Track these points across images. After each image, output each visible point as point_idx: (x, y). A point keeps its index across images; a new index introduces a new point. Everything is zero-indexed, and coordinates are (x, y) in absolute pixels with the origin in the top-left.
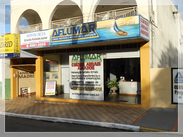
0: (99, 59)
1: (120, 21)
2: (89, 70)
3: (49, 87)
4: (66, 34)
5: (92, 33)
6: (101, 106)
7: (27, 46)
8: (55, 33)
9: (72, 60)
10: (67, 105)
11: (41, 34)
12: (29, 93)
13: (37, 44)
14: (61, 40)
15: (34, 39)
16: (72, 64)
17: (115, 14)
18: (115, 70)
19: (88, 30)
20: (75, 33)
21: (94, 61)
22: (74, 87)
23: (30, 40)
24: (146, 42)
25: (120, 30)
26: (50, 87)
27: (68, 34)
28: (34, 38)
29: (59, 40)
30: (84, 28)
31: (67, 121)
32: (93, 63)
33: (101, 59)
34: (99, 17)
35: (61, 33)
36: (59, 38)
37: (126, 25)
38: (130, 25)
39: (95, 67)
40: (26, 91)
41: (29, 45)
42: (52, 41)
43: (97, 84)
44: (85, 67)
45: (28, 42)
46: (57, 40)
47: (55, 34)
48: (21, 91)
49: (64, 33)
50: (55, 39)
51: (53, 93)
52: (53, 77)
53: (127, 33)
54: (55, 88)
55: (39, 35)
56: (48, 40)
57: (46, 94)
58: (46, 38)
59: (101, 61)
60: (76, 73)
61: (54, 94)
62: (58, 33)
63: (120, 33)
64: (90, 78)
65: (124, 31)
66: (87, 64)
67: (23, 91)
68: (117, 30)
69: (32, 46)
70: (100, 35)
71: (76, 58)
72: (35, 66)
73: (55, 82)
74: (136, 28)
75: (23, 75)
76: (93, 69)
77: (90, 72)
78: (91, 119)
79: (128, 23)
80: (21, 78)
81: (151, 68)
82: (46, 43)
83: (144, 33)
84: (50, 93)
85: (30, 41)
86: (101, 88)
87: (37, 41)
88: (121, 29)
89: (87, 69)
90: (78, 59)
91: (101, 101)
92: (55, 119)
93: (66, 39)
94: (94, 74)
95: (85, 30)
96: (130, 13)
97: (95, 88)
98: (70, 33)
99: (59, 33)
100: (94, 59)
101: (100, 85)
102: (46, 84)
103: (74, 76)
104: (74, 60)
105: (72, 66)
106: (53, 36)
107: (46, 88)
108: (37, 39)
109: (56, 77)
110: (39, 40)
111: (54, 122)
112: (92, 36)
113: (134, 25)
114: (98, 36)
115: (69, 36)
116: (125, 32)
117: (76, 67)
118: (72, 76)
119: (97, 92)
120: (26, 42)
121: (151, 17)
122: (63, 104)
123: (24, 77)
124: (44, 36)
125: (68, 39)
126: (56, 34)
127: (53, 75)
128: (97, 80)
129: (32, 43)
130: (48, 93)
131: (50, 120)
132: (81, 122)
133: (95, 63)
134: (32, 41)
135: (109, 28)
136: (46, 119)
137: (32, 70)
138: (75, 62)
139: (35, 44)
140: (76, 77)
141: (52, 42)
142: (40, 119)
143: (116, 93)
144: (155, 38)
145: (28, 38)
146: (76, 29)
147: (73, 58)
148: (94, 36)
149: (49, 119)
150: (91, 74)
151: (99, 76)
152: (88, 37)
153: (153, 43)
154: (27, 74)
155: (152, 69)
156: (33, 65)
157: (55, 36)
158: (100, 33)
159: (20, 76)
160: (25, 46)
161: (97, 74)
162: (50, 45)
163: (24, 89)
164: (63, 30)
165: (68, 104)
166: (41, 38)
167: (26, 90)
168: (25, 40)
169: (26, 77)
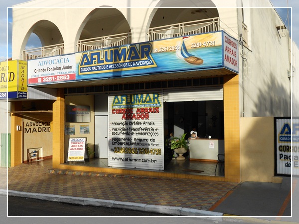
0: (157, 102)
1: (190, 41)
2: (140, 121)
3: (75, 148)
6: (160, 179)
7: (40, 80)
8: (85, 58)
9: (113, 103)
10: (104, 177)
11: (62, 61)
12: (41, 158)
13: (56, 76)
15: (50, 69)
16: (113, 110)
17: (184, 29)
18: (182, 120)
19: (140, 56)
21: (148, 106)
22: (115, 148)
23: (44, 70)
24: (233, 74)
25: (191, 56)
26: (77, 148)
28: (51, 66)
31: (104, 204)
32: (147, 109)
33: (159, 103)
34: (157, 33)
37: (200, 47)
38: (207, 47)
39: (151, 115)
40: (36, 154)
41: (42, 78)
42: (81, 72)
43: (154, 143)
44: (134, 116)
45: (40, 74)
47: (84, 62)
49: (101, 59)
51: (80, 158)
52: (80, 132)
53: (202, 60)
54: (84, 149)
55: (59, 62)
56: (74, 70)
57: (69, 160)
58: (71, 67)
59: (160, 105)
60: (118, 124)
62: (89, 59)
63: (192, 60)
64: (141, 134)
65: (198, 57)
66: (138, 110)
68: (187, 56)
69: (47, 80)
70: (159, 62)
71: (118, 100)
72: (52, 113)
73: (84, 140)
75: (32, 128)
76: (148, 118)
77: (142, 123)
78: (143, 201)
79: (204, 43)
80: (28, 132)
82: (70, 75)
83: (230, 61)
84: (77, 158)
85: (44, 73)
86: (160, 150)
87: (56, 72)
88: (192, 53)
89: (137, 118)
90: (122, 102)
92: (83, 201)
94: (148, 127)
96: (207, 27)
97: (150, 149)
99: (92, 59)
100: (148, 101)
101: (158, 145)
102: (70, 142)
103: (115, 130)
104: (116, 103)
105: (113, 113)
107: (69, 149)
108: (55, 69)
109: (87, 132)
110: (59, 71)
111: (82, 205)
112: (145, 65)
113: (214, 47)
114: (155, 65)
116: (198, 59)
117: (119, 115)
118: (113, 129)
119: (153, 155)
120: (37, 73)
121: (241, 35)
123: (33, 131)
124: (67, 64)
126: (86, 61)
128: (154, 137)
129: (47, 75)
130: (73, 158)
131: (76, 202)
132: (126, 205)
133: (151, 109)
134: (47, 72)
135: (174, 52)
136: (69, 201)
137: (47, 120)
138: (117, 107)
139: (52, 77)
140: (119, 132)
141: (80, 74)
142: (59, 201)
143: (184, 158)
144: (247, 68)
145: (41, 68)
147: (114, 100)
149: (75, 200)
150: (143, 127)
151: (157, 130)
152: (139, 65)
153: (244, 76)
155: (242, 118)
156: (49, 111)
159: (26, 129)
160: (35, 80)
161: (154, 127)
162: (76, 78)
165: (106, 175)
166: (62, 67)
167: (36, 152)
168: (36, 71)
169: (36, 131)
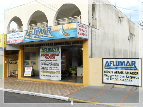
0: (58, 51)
1: (66, 27)
2: (52, 59)
3: (27, 70)
4: (33, 35)
5: (49, 34)
7: (11, 42)
8: (27, 33)
9: (42, 52)
10: (37, 83)
11: (19, 34)
12: (16, 75)
13: (17, 41)
14: (31, 38)
15: (15, 38)
16: (42, 55)
18: (76, 59)
19: (47, 32)
20: (39, 33)
21: (55, 53)
22: (42, 71)
23: (12, 38)
25: (65, 32)
26: (28, 71)
27: (35, 34)
28: (15, 36)
29: (29, 38)
30: (44, 31)
31: (28, 94)
32: (54, 54)
33: (59, 52)
34: (58, 22)
35: (31, 33)
36: (29, 37)
37: (69, 29)
38: (71, 29)
39: (56, 57)
40: (14, 73)
41: (12, 41)
42: (26, 39)
43: (57, 69)
44: (49, 57)
45: (11, 40)
46: (28, 39)
48: (11, 73)
49: (33, 34)
50: (27, 38)
51: (29, 75)
52: (31, 64)
53: (69, 34)
54: (31, 71)
55: (18, 35)
56: (23, 38)
57: (25, 76)
58: (22, 37)
59: (60, 53)
60: (44, 61)
61: (31, 76)
62: (29, 33)
63: (66, 34)
64: (52, 65)
65: (68, 33)
66: (51, 55)
67: (12, 73)
68: (64, 33)
69: (14, 42)
70: (54, 35)
71: (44, 51)
72: (18, 56)
73: (32, 67)
74: (75, 31)
75: (12, 62)
76: (55, 58)
77: (53, 60)
79: (70, 27)
80: (10, 64)
81: (90, 58)
82: (22, 40)
83: (82, 34)
84: (28, 75)
85: (13, 39)
86: (59, 72)
87: (17, 39)
88: (66, 31)
89: (51, 58)
90: (45, 52)
91: (59, 80)
92: (21, 92)
93: (34, 38)
94: (55, 62)
95: (45, 32)
97: (55, 72)
98: (36, 33)
99: (30, 33)
100: (55, 51)
101: (58, 70)
102: (26, 68)
103: (42, 63)
104: (43, 52)
105: (42, 56)
106: (26, 36)
107: (25, 71)
108: (16, 37)
109: (34, 64)
110: (18, 38)
111: (20, 94)
112: (49, 36)
113: (74, 29)
114: (52, 36)
115: (36, 36)
116: (68, 34)
117: (44, 57)
118: (41, 63)
119: (57, 74)
120: (10, 39)
121: (90, 23)
122: (35, 82)
123: (13, 63)
124: (20, 36)
125: (35, 38)
126: (28, 34)
127: (32, 62)
128: (57, 66)
129: (13, 40)
130: (26, 75)
132: (36, 94)
134: (14, 39)
135: (59, 31)
136: (16, 92)
138: (43, 53)
139: (15, 41)
140: (44, 64)
141: (25, 40)
142: (13, 92)
143: (75, 76)
144: (95, 37)
145: (11, 37)
146: (40, 31)
147: (42, 51)
148: (50, 36)
149: (18, 92)
150: (53, 62)
151: (58, 63)
152: (47, 36)
154: (15, 61)
157: (27, 35)
158: (54, 34)
159: (9, 62)
160: (9, 42)
161: (57, 62)
162: (24, 41)
163: (13, 72)
164: (32, 31)
165: (37, 82)
166: (19, 37)
167: (14, 72)
168: (10, 38)
169: (14, 63)
